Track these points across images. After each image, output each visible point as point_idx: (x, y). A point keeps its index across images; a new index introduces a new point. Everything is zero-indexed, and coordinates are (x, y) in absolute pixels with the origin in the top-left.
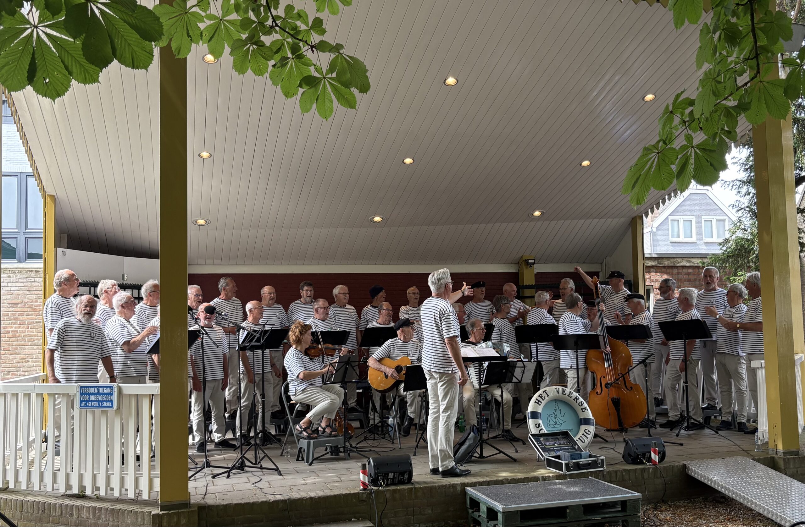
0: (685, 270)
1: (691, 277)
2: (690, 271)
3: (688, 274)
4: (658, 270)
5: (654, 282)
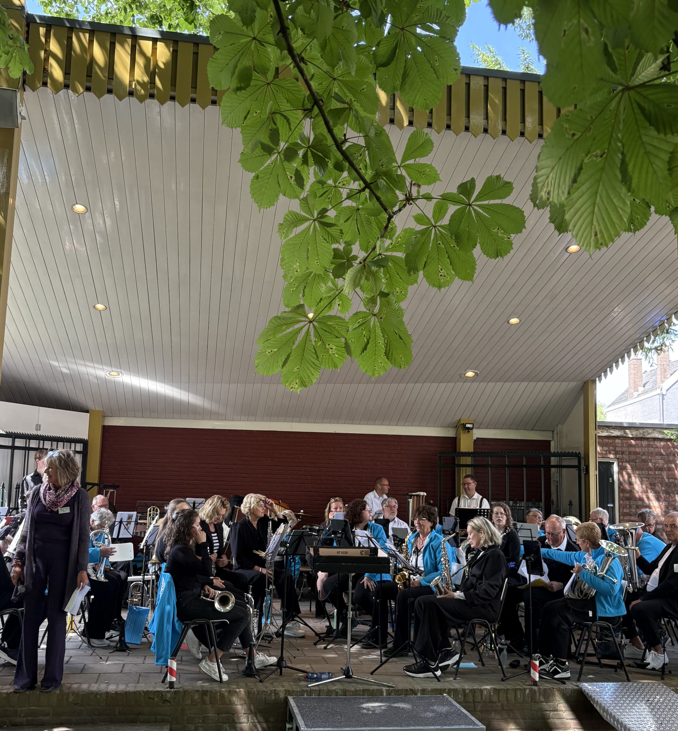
0: (657, 443)
2: (663, 443)
3: (660, 447)
4: (625, 441)
5: (619, 454)
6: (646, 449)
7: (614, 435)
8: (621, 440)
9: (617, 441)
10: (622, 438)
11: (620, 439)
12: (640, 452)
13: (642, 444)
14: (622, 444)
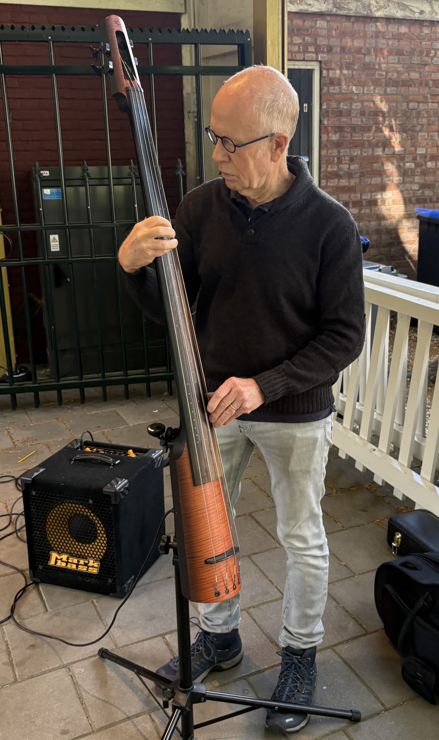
0: (393, 28)
1: (405, 45)
2: (404, 29)
3: (398, 37)
4: (335, 25)
5: (323, 52)
6: (373, 41)
7: (314, 9)
8: (328, 22)
9: (321, 23)
10: (329, 18)
11: (323, 19)
12: (361, 48)
13: (365, 32)
14: (329, 30)
